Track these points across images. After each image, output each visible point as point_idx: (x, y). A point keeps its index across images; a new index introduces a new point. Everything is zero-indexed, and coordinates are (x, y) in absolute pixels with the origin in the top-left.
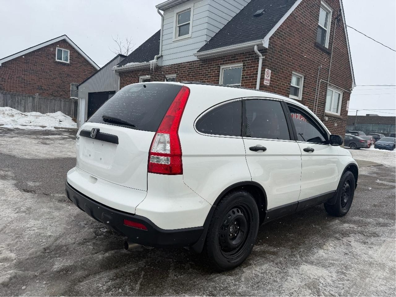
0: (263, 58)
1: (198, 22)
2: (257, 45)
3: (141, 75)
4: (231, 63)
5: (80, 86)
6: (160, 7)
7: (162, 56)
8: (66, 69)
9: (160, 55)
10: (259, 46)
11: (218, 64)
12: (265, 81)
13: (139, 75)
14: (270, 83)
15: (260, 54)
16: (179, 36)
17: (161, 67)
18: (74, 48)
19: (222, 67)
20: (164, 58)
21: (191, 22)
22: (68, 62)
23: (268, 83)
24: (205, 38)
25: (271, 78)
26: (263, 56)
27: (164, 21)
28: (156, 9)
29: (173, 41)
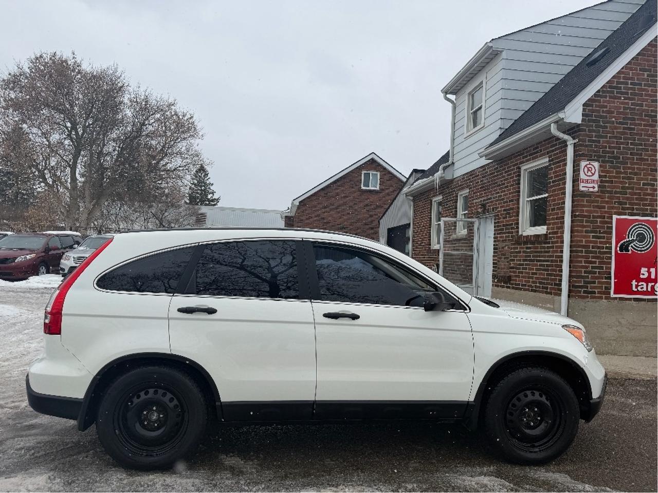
0: (575, 143)
1: (490, 102)
2: (555, 123)
3: (434, 196)
4: (533, 158)
5: (382, 220)
6: (446, 92)
7: (453, 163)
8: (373, 198)
9: (450, 162)
10: (560, 123)
11: (517, 164)
12: (582, 185)
13: (432, 197)
14: (599, 187)
15: (566, 137)
16: (474, 128)
17: (452, 181)
18: (385, 169)
19: (523, 168)
20: (457, 165)
21: (483, 104)
22: (378, 188)
23: (594, 188)
24: (499, 124)
25: (600, 176)
26: (574, 138)
27: (456, 109)
28: (442, 95)
29: (465, 138)
